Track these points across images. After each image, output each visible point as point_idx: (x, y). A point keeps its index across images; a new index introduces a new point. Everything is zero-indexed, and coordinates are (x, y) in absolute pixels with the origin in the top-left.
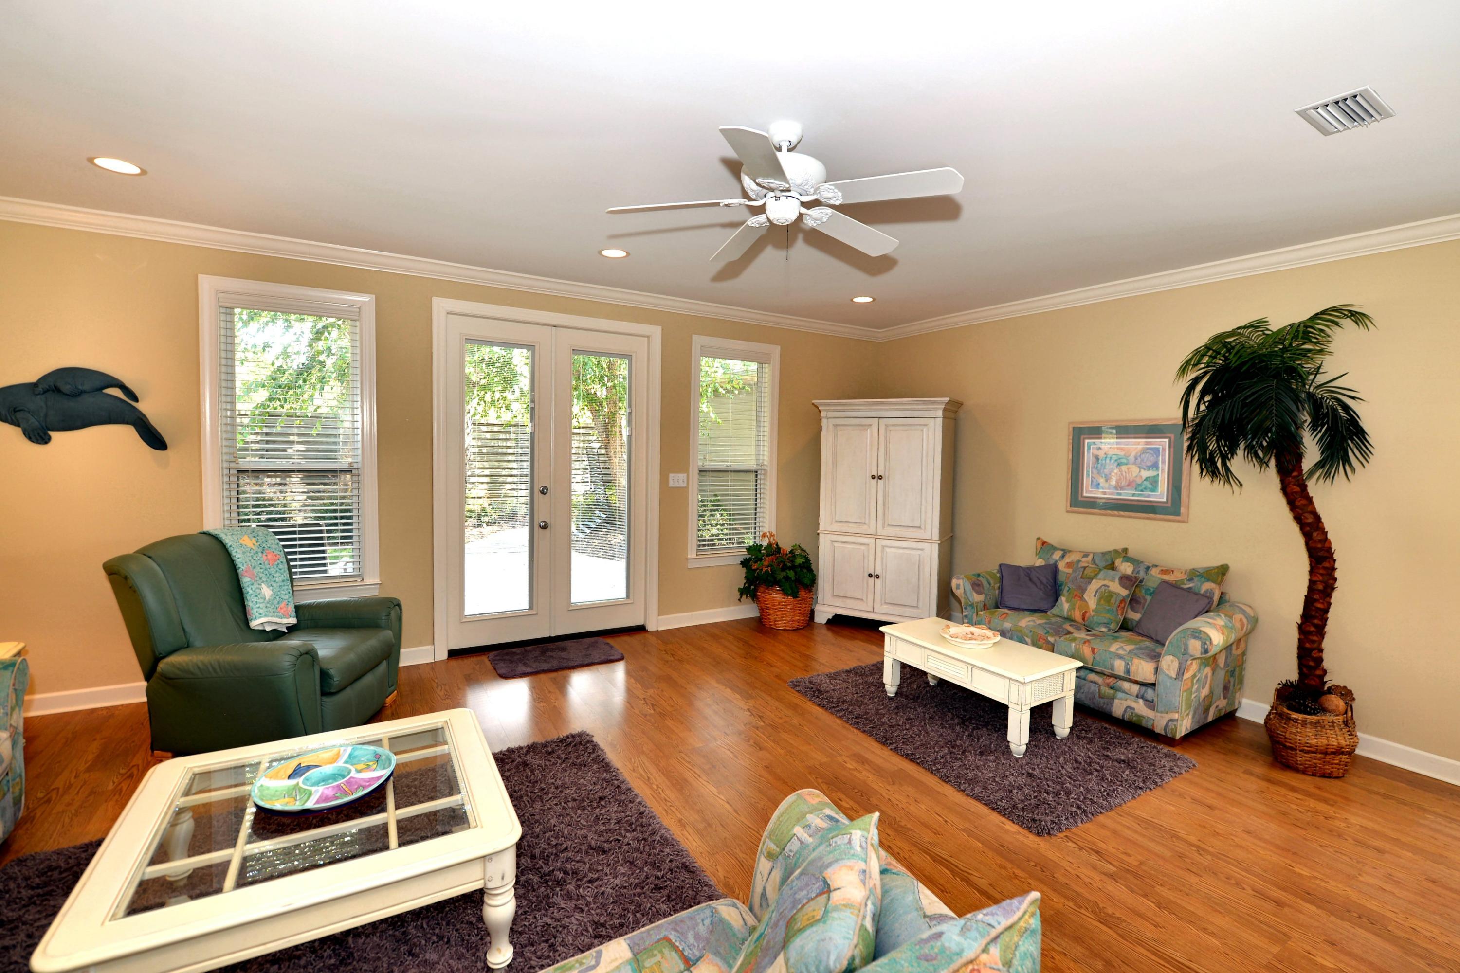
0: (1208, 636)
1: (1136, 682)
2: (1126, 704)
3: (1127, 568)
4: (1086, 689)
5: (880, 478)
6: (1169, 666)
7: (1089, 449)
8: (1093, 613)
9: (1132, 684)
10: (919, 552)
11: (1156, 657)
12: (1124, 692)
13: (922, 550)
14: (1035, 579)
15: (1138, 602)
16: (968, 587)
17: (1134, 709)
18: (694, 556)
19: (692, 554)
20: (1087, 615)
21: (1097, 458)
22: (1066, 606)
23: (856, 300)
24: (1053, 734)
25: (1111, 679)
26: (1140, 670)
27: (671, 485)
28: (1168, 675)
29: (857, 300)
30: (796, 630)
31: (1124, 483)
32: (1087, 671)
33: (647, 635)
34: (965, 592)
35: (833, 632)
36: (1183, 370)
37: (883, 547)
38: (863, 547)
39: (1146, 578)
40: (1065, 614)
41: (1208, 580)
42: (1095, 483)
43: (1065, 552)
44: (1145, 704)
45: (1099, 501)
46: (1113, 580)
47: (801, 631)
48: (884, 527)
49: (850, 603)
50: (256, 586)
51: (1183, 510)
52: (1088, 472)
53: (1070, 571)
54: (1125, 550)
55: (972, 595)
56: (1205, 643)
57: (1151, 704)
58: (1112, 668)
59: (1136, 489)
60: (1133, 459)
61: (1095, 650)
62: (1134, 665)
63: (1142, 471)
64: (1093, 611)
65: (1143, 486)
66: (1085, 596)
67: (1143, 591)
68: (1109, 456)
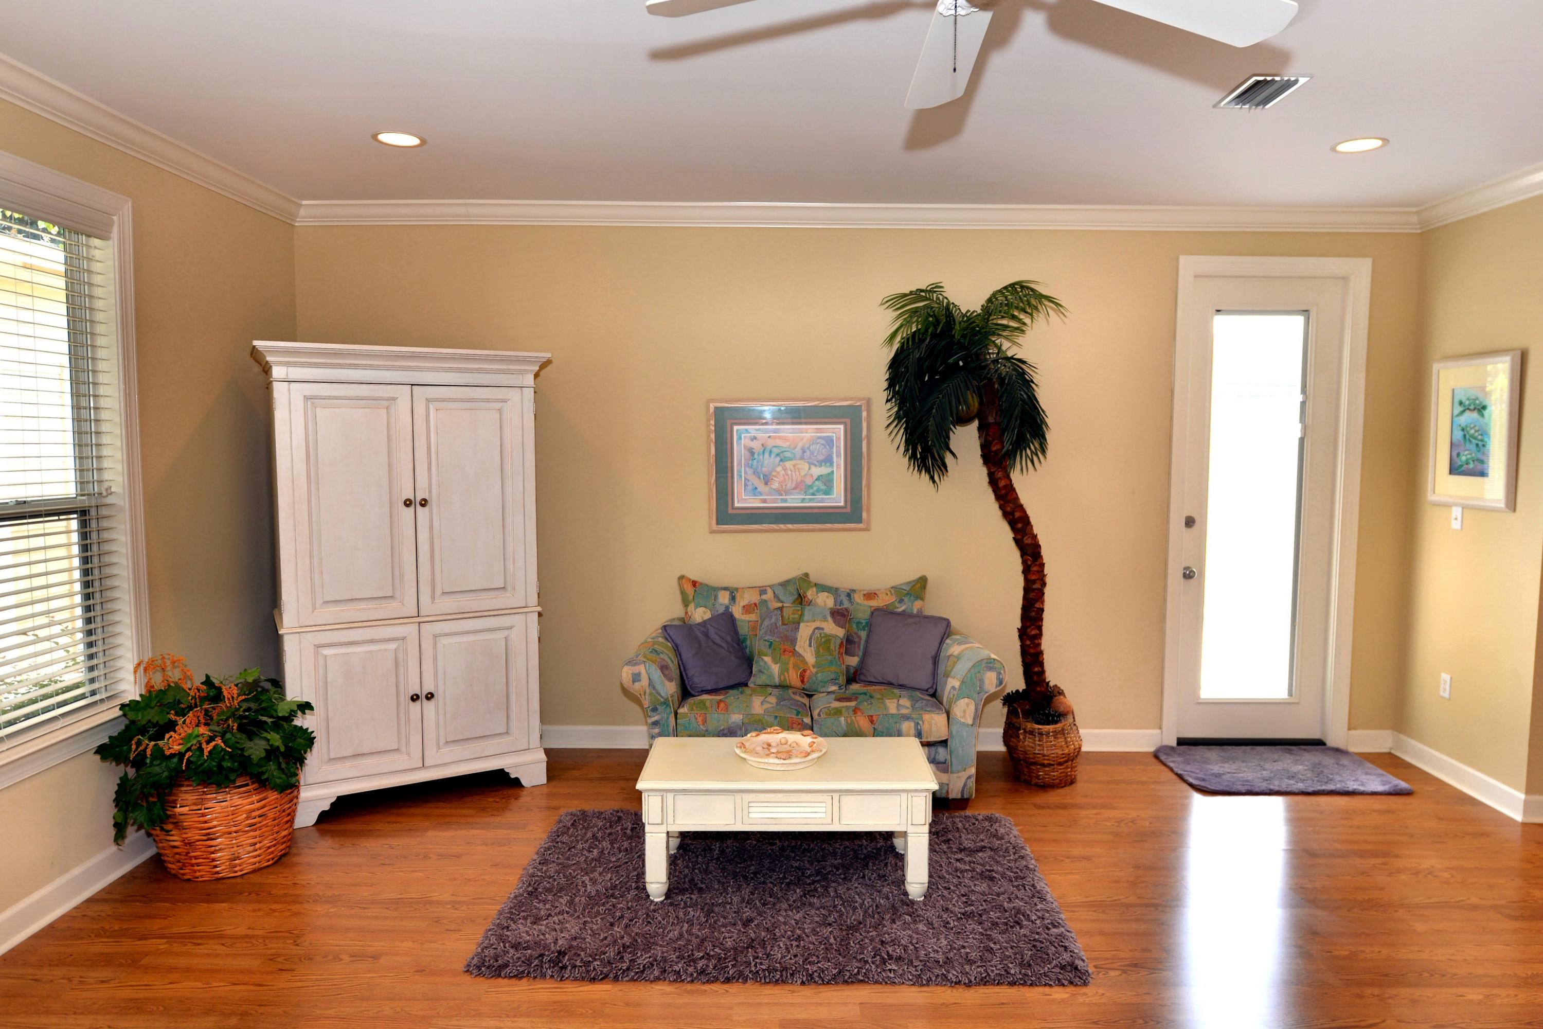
3: (826, 600)
5: (424, 503)
6: (963, 711)
7: (740, 438)
8: (814, 670)
10: (505, 633)
11: (941, 707)
13: (508, 629)
14: (715, 637)
15: (853, 643)
16: (657, 675)
20: (807, 674)
21: (751, 452)
22: (775, 669)
23: (384, 137)
26: (934, 729)
28: (964, 724)
29: (387, 138)
31: (790, 485)
34: (651, 684)
35: (334, 834)
37: (435, 636)
38: (391, 646)
39: (851, 608)
40: (776, 681)
41: (917, 598)
42: (750, 487)
43: (733, 594)
44: (938, 769)
46: (825, 620)
48: (433, 598)
49: (371, 764)
51: (864, 515)
52: (739, 472)
54: (807, 576)
55: (664, 685)
57: (944, 766)
59: (805, 492)
60: (800, 452)
61: (874, 718)
62: (926, 723)
63: (812, 467)
64: (814, 667)
65: (815, 488)
66: (797, 649)
67: (854, 626)
68: (768, 448)
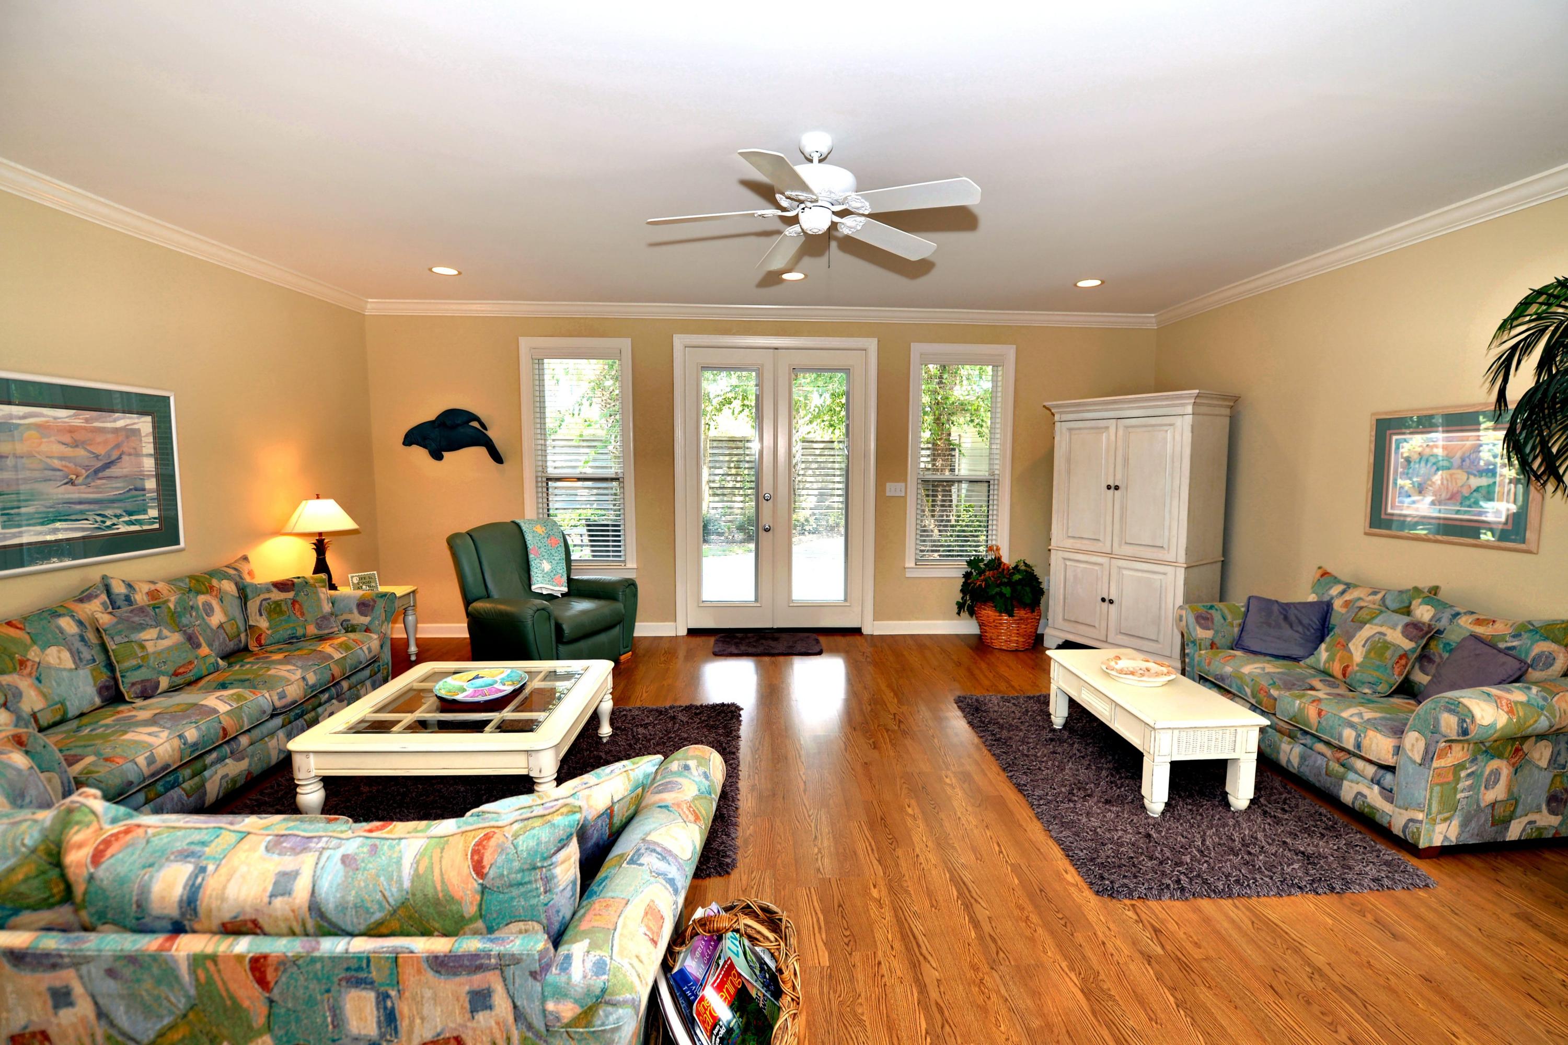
0: (1470, 711)
1: (1371, 762)
2: (1357, 788)
3: (1424, 613)
4: (1310, 762)
5: (1117, 488)
6: (1413, 745)
7: (1398, 448)
8: (1356, 668)
9: (1367, 764)
10: (1163, 576)
11: (1398, 732)
12: (1356, 772)
13: (1165, 574)
14: (1293, 618)
15: (1431, 661)
16: (1192, 620)
17: (1365, 797)
18: (913, 565)
19: (910, 563)
20: (1349, 669)
21: (1408, 460)
22: (1325, 656)
23: (1080, 284)
24: (1227, 805)
25: (1342, 754)
26: (1374, 747)
27: (888, 494)
28: (1410, 758)
29: (1082, 284)
30: (1016, 651)
31: (1447, 495)
32: (1315, 740)
33: (859, 638)
34: (1187, 625)
37: (1119, 568)
38: (1096, 568)
39: (1448, 628)
40: (1321, 666)
41: (1546, 638)
42: (1404, 495)
43: (1348, 587)
44: (1381, 793)
45: (1395, 518)
46: (1394, 627)
47: (1021, 655)
48: (1120, 545)
49: (1082, 629)
50: (538, 560)
51: (1530, 534)
52: (1395, 479)
53: (1343, 611)
54: (1435, 590)
55: (1195, 629)
56: (1464, 721)
57: (1388, 794)
58: (1340, 738)
59: (1461, 503)
60: (1459, 461)
61: (1323, 713)
62: (1367, 738)
63: (1472, 477)
64: (1357, 665)
65: (1472, 500)
66: (1350, 645)
67: (1441, 646)
68: (1424, 458)
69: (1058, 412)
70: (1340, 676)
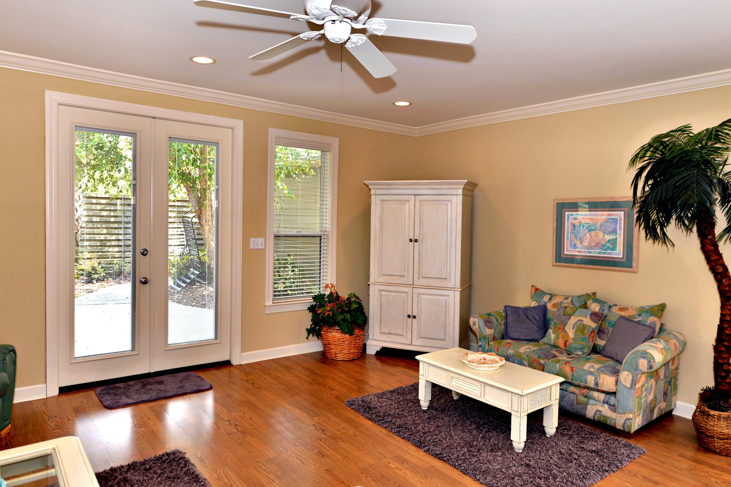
0: (652, 356)
1: (603, 392)
2: (595, 408)
3: (595, 307)
4: (567, 398)
5: (416, 241)
6: (625, 379)
7: (568, 219)
8: (572, 341)
9: (600, 393)
10: (446, 298)
11: (616, 373)
12: (594, 399)
13: (448, 296)
14: (530, 317)
15: (603, 332)
16: (482, 324)
17: (601, 412)
18: (271, 303)
19: (269, 302)
20: (568, 342)
21: (574, 226)
22: (553, 336)
23: (397, 104)
24: (544, 433)
25: (585, 390)
26: (605, 383)
27: (252, 247)
28: (625, 386)
30: (352, 361)
31: (593, 244)
32: (568, 385)
33: (232, 368)
34: (479, 327)
35: (382, 361)
36: (633, 161)
37: (419, 294)
38: (403, 295)
39: (609, 314)
40: (552, 343)
41: (652, 315)
42: (573, 244)
43: (552, 296)
44: (609, 408)
45: (576, 257)
46: (586, 317)
47: (356, 361)
48: (419, 279)
49: (394, 338)
51: (634, 264)
52: (568, 236)
53: (555, 310)
54: (594, 294)
55: (485, 329)
56: (650, 362)
57: (613, 408)
58: (586, 382)
59: (601, 249)
60: (599, 226)
61: (574, 369)
62: (601, 379)
63: (606, 235)
64: (572, 339)
65: (606, 247)
66: (566, 328)
67: (607, 324)
68: (582, 224)
69: (373, 189)
70: (563, 347)
